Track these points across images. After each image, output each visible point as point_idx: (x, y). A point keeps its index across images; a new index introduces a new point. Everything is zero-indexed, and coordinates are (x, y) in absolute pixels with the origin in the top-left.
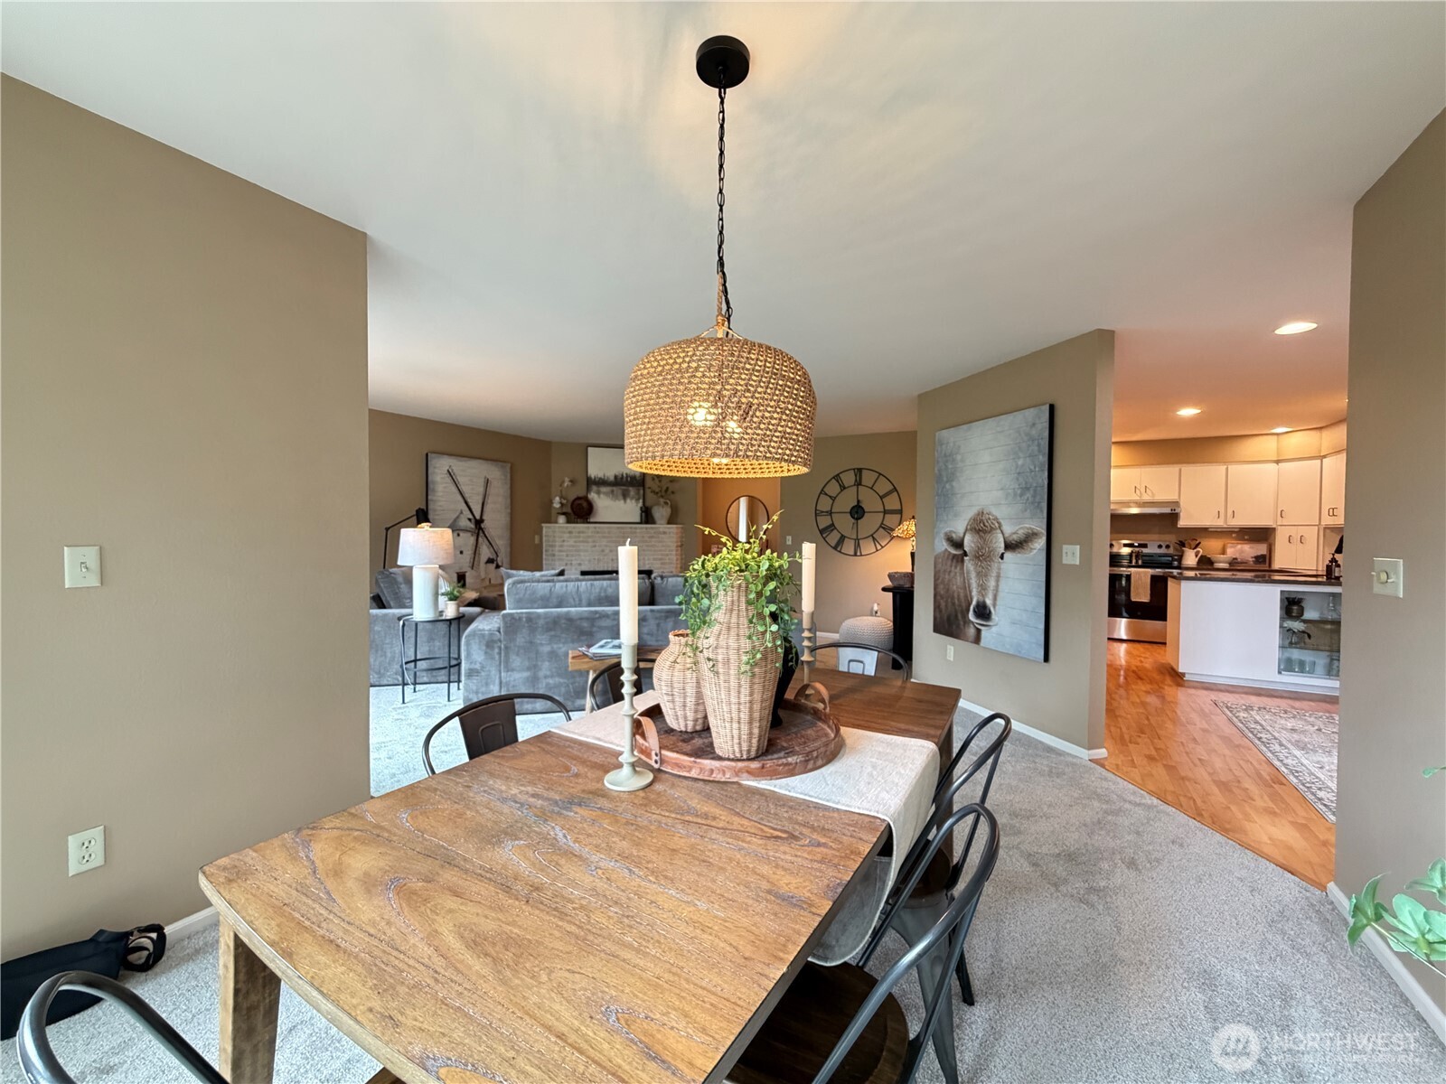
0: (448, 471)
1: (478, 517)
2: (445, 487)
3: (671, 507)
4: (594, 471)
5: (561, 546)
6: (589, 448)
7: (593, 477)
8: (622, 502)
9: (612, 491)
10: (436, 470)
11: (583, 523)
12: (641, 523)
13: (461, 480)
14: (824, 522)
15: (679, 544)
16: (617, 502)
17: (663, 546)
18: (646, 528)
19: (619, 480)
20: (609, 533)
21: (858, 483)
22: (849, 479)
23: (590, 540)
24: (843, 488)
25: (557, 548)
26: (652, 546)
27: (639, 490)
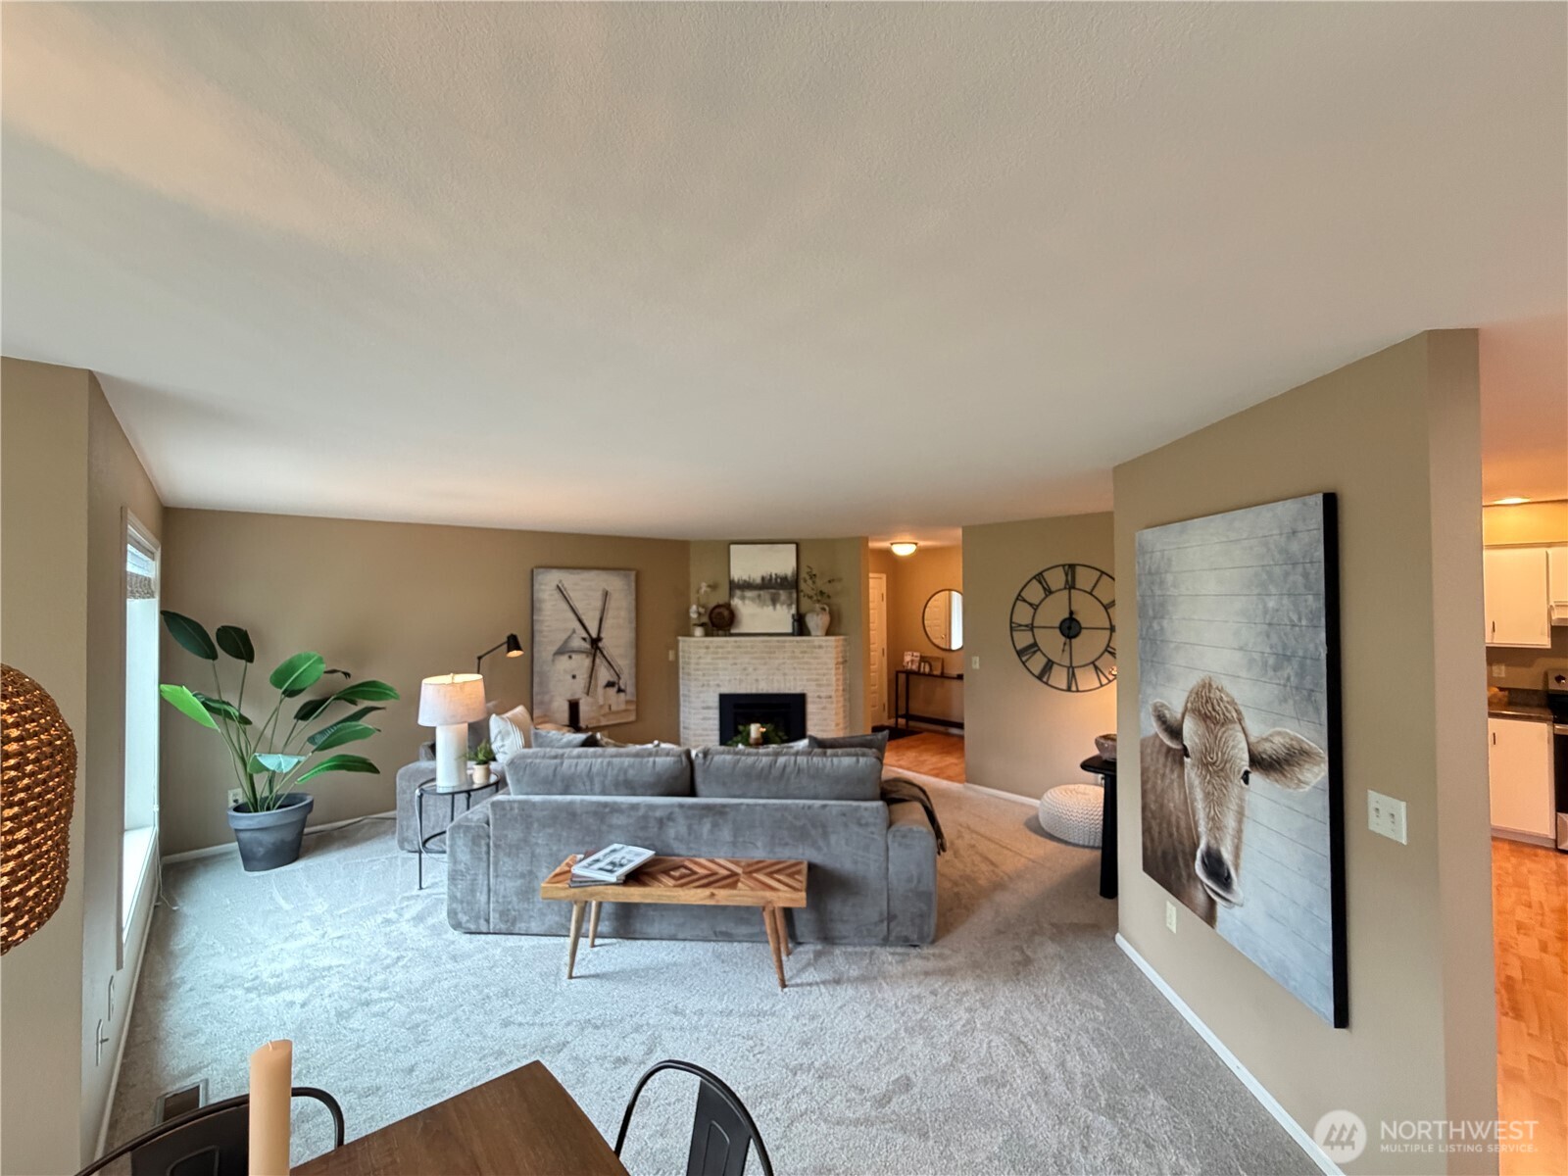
0: (558, 586)
1: (594, 635)
2: (553, 606)
3: (831, 614)
4: (738, 572)
5: (697, 664)
6: (732, 547)
7: (736, 579)
8: (771, 608)
9: (759, 596)
10: (543, 587)
11: (725, 636)
12: (792, 634)
13: (572, 595)
14: (1023, 639)
15: (840, 660)
16: (765, 608)
17: (818, 664)
18: (797, 642)
19: (766, 581)
20: (752, 647)
21: (1071, 586)
22: (1056, 579)
23: (730, 656)
24: (1048, 592)
25: (693, 666)
26: (807, 663)
27: (791, 594)
